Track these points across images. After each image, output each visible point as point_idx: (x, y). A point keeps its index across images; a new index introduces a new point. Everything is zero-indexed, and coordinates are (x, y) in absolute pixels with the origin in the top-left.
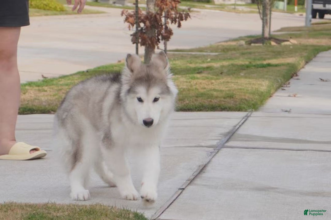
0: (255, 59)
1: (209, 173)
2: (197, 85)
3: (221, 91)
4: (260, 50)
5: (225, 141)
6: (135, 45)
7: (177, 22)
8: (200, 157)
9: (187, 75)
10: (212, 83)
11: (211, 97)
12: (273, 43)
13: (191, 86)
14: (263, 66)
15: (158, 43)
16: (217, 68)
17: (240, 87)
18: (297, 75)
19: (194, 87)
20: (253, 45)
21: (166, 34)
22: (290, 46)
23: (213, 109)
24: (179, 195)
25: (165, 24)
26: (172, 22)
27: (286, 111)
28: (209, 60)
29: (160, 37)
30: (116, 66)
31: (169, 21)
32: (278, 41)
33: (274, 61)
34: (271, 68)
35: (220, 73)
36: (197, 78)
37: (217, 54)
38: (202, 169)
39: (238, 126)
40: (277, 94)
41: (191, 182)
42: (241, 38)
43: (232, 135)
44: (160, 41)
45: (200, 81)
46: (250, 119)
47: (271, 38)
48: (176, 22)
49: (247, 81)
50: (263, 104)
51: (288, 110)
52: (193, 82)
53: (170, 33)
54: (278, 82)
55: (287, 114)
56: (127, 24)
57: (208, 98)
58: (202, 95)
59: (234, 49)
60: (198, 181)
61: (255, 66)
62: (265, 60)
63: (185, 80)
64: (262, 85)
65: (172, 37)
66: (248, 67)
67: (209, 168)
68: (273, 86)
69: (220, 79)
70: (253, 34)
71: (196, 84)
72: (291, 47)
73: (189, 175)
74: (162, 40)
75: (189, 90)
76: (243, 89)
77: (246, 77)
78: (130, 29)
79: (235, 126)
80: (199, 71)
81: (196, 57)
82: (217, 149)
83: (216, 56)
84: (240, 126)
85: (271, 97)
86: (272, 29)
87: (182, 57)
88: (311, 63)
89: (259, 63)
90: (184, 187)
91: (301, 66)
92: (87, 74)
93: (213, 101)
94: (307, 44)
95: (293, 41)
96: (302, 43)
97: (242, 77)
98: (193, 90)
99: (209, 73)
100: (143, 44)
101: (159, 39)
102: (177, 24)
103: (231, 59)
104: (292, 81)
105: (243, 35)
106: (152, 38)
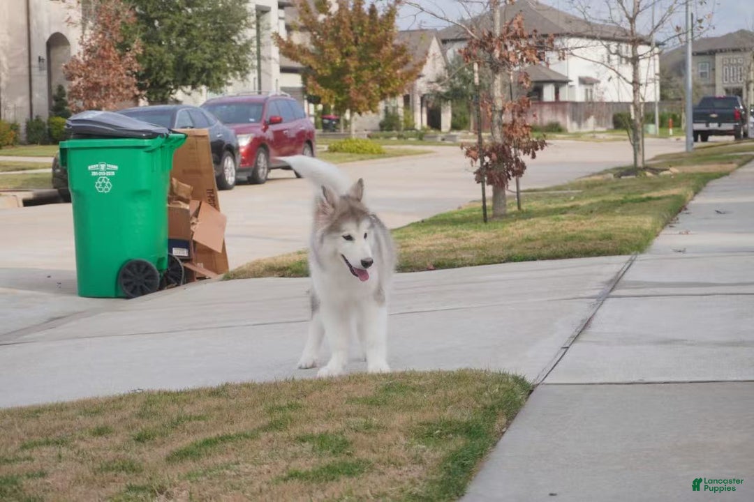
0: (629, 194)
1: (595, 328)
2: (564, 228)
3: (595, 232)
4: (634, 183)
5: (608, 291)
6: (480, 184)
7: (531, 152)
8: (581, 311)
9: (549, 217)
10: (582, 224)
11: (582, 239)
12: (649, 174)
13: (556, 229)
14: (643, 200)
15: (508, 180)
16: (583, 207)
17: (617, 226)
18: (686, 209)
19: (560, 230)
20: (623, 177)
21: (518, 169)
22: (671, 175)
23: (588, 254)
24: (563, 355)
25: (516, 156)
26: (524, 153)
27: (680, 251)
28: (572, 198)
29: (510, 173)
30: (457, 213)
31: (521, 152)
32: (655, 171)
33: (655, 194)
34: (652, 202)
35: (590, 212)
36: (563, 220)
37: (580, 191)
38: (587, 324)
39: (622, 273)
40: (664, 232)
41: (575, 338)
42: (606, 171)
43: (616, 283)
44: (511, 177)
45: (566, 222)
46: (636, 263)
47: (646, 168)
48: (529, 153)
49: (625, 218)
50: (649, 245)
51: (682, 249)
52: (559, 224)
53: (522, 167)
54: (663, 217)
55: (680, 255)
56: (469, 159)
57: (580, 241)
58: (572, 238)
59: (601, 184)
60: (583, 338)
61: (631, 201)
62: (642, 193)
63: (547, 223)
64: (644, 222)
65: (525, 172)
66: (623, 202)
67: (594, 322)
68: (658, 222)
69: (590, 219)
70: (622, 165)
71: (562, 226)
72: (672, 177)
73: (571, 332)
74: (513, 176)
75: (554, 233)
76: (622, 229)
77: (623, 214)
78: (472, 166)
79: (619, 273)
80: (563, 211)
81: (555, 196)
82: (601, 299)
83: (579, 193)
84: (625, 272)
85: (657, 236)
86: (646, 158)
87: (538, 198)
88: (701, 194)
89: (635, 197)
90: (567, 346)
91: (689, 197)
92: (422, 224)
93: (586, 244)
94: (693, 171)
95: (674, 170)
96: (686, 171)
97: (619, 214)
98: (559, 233)
99: (575, 213)
100: (490, 183)
101: (509, 176)
102: (530, 155)
103: (600, 196)
104: (680, 216)
105: (610, 167)
106: (500, 174)
